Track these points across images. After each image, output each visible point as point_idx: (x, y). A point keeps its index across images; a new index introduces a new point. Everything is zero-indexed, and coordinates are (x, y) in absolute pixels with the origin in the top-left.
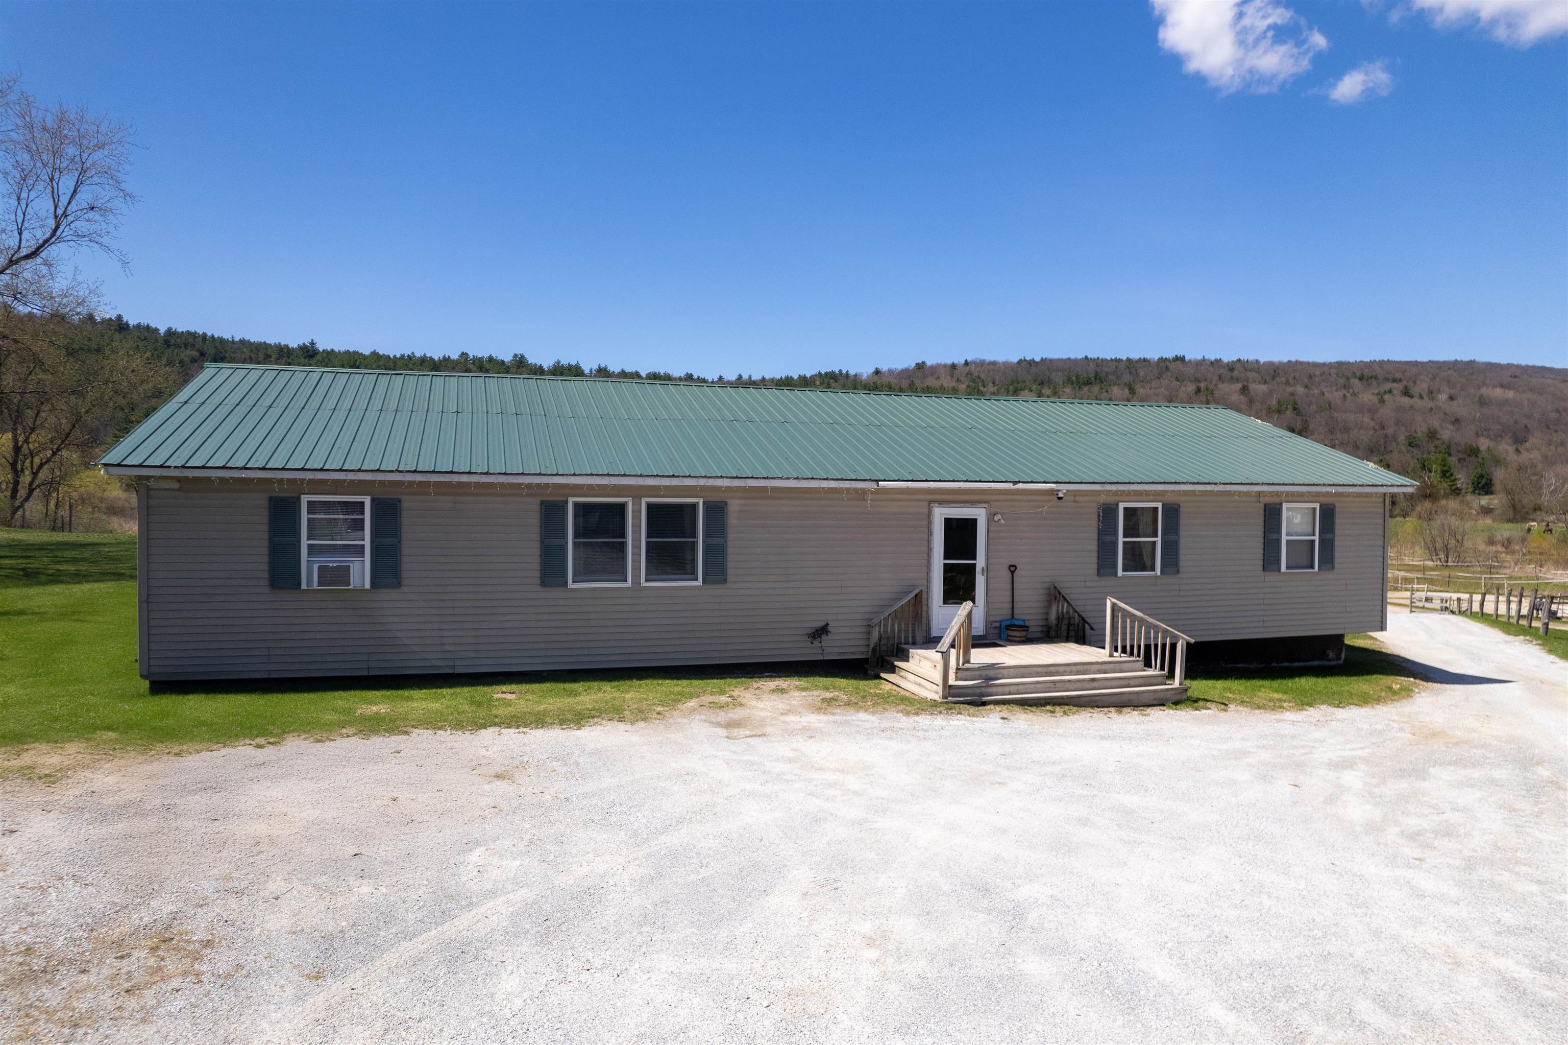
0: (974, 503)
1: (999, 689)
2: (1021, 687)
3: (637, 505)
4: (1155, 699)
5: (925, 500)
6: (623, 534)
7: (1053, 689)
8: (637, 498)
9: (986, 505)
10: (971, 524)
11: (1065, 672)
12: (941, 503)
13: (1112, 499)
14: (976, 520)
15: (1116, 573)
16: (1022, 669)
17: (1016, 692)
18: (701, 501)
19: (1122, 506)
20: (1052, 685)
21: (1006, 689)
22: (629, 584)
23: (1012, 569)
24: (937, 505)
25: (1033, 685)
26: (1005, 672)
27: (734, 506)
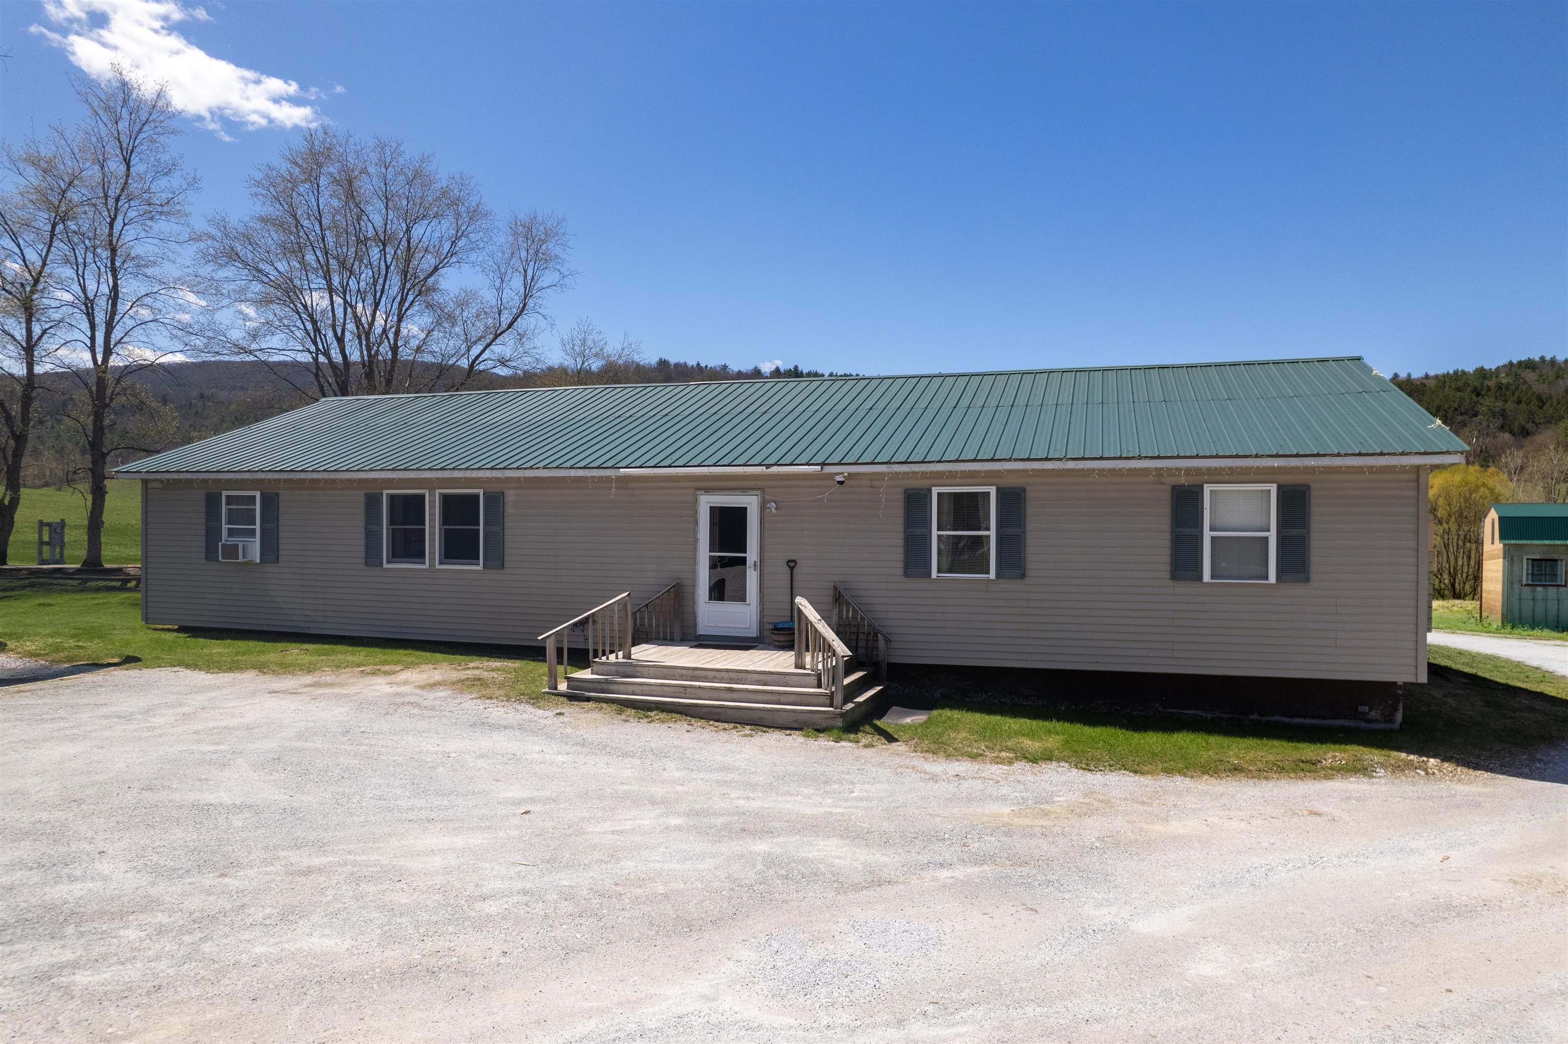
0: (744, 490)
1: (622, 688)
2: (645, 688)
3: (432, 495)
4: (795, 721)
5: (691, 488)
6: (423, 523)
7: (683, 695)
8: (432, 489)
9: (759, 492)
10: (741, 513)
11: (715, 678)
12: (708, 490)
13: (924, 483)
14: (746, 508)
15: (929, 574)
16: (664, 670)
17: (640, 692)
18: (481, 492)
19: (935, 491)
20: (682, 690)
21: (630, 688)
22: (427, 566)
23: (792, 564)
24: (702, 492)
25: (660, 688)
26: (645, 670)
27: (511, 495)
